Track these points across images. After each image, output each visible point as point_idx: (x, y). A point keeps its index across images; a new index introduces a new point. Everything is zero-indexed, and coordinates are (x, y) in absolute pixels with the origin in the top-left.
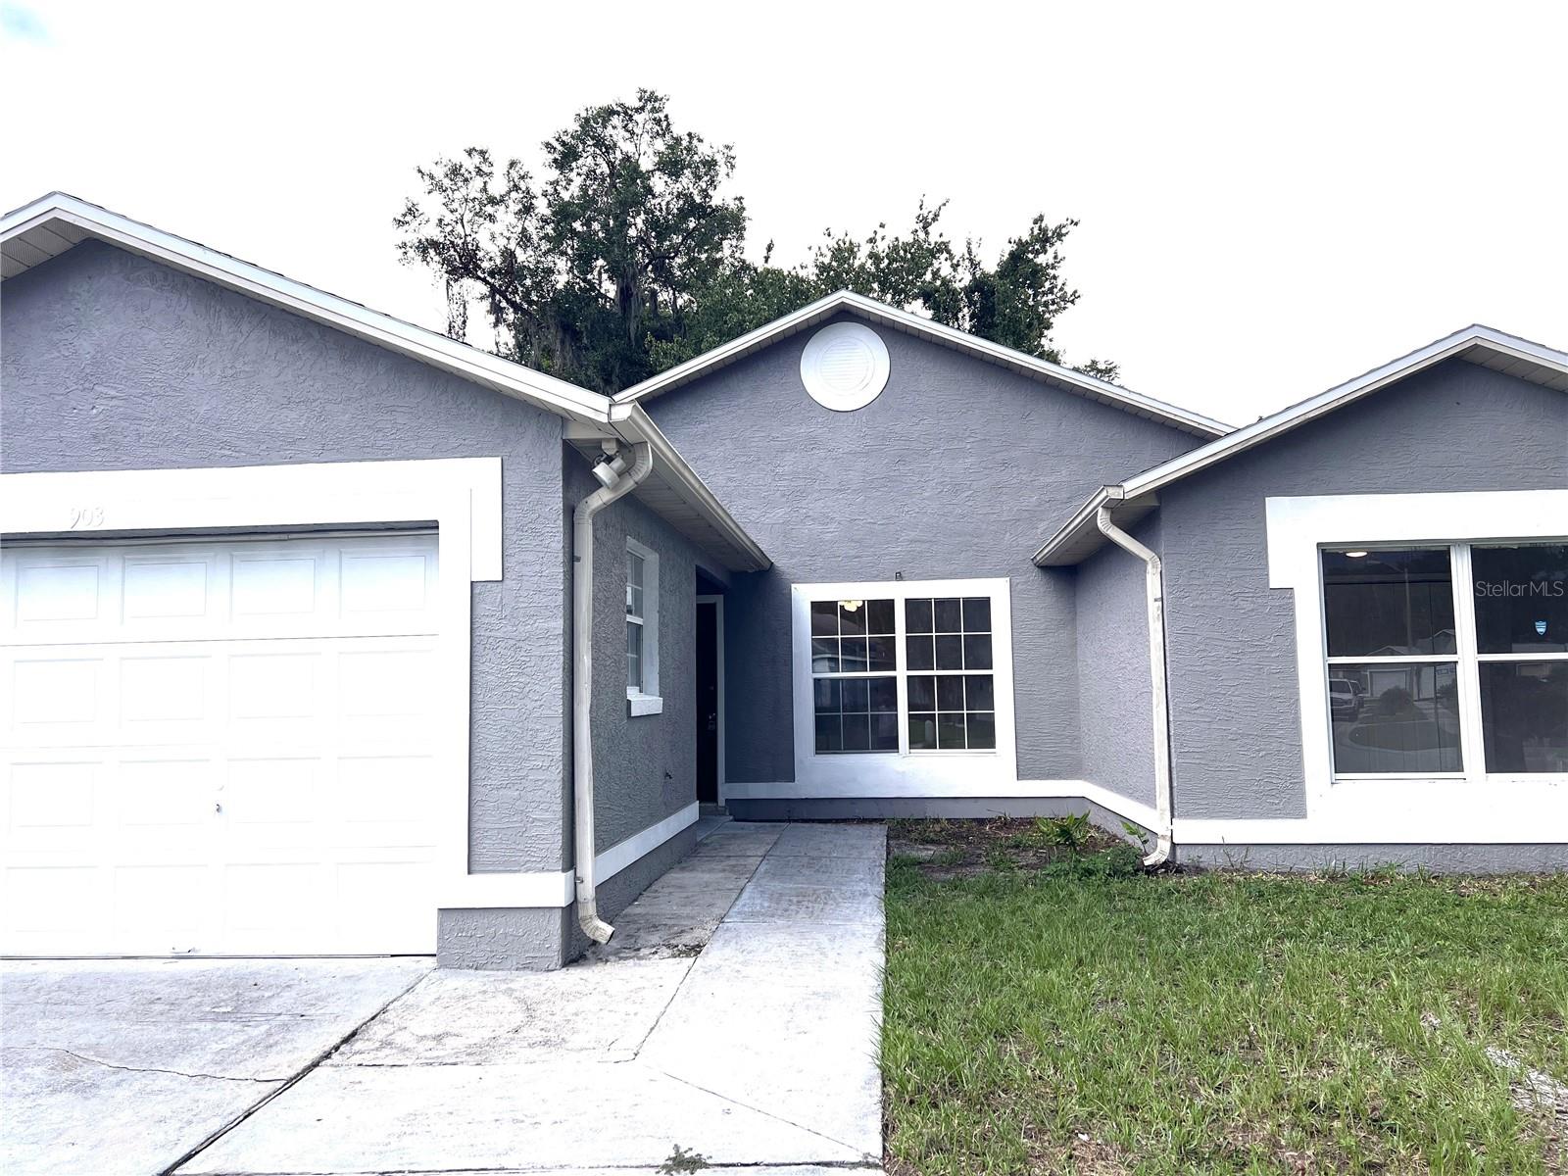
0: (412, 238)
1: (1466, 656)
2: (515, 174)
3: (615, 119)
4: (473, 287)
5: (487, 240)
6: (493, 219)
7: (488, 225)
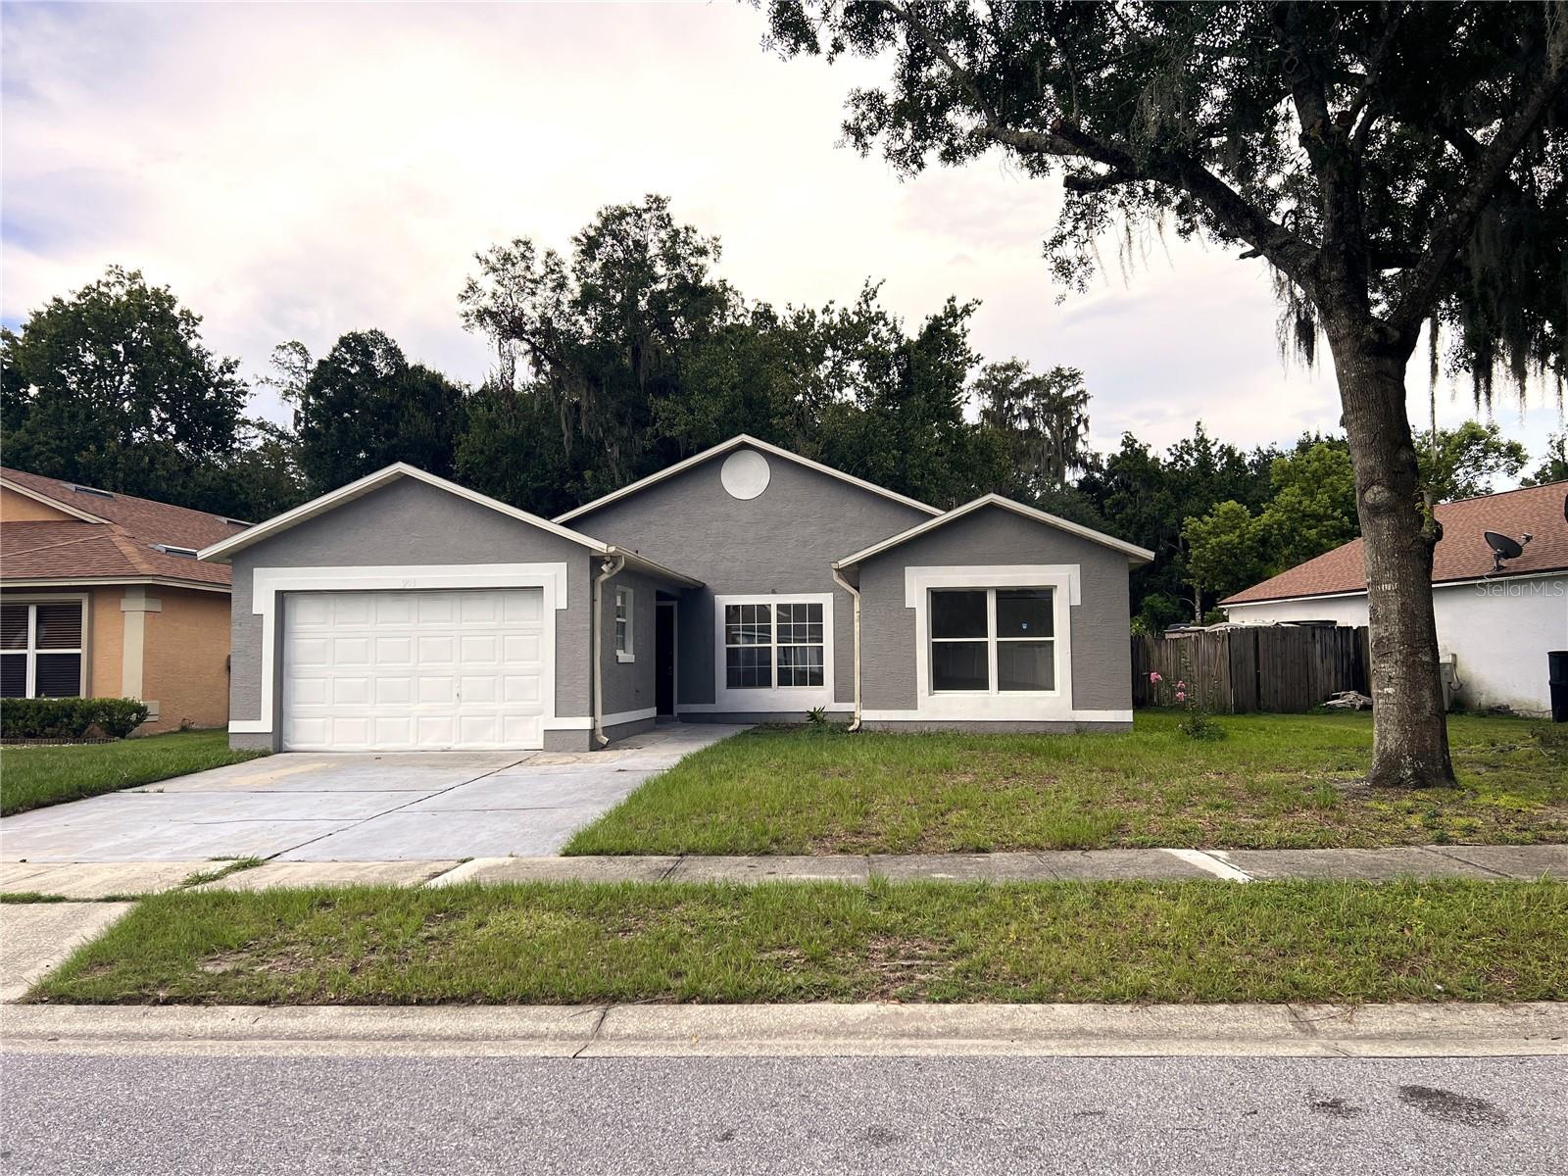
0: (473, 308)
1: (992, 639)
2: (551, 263)
3: (628, 219)
4: (519, 346)
5: (531, 310)
6: (534, 294)
7: (530, 298)
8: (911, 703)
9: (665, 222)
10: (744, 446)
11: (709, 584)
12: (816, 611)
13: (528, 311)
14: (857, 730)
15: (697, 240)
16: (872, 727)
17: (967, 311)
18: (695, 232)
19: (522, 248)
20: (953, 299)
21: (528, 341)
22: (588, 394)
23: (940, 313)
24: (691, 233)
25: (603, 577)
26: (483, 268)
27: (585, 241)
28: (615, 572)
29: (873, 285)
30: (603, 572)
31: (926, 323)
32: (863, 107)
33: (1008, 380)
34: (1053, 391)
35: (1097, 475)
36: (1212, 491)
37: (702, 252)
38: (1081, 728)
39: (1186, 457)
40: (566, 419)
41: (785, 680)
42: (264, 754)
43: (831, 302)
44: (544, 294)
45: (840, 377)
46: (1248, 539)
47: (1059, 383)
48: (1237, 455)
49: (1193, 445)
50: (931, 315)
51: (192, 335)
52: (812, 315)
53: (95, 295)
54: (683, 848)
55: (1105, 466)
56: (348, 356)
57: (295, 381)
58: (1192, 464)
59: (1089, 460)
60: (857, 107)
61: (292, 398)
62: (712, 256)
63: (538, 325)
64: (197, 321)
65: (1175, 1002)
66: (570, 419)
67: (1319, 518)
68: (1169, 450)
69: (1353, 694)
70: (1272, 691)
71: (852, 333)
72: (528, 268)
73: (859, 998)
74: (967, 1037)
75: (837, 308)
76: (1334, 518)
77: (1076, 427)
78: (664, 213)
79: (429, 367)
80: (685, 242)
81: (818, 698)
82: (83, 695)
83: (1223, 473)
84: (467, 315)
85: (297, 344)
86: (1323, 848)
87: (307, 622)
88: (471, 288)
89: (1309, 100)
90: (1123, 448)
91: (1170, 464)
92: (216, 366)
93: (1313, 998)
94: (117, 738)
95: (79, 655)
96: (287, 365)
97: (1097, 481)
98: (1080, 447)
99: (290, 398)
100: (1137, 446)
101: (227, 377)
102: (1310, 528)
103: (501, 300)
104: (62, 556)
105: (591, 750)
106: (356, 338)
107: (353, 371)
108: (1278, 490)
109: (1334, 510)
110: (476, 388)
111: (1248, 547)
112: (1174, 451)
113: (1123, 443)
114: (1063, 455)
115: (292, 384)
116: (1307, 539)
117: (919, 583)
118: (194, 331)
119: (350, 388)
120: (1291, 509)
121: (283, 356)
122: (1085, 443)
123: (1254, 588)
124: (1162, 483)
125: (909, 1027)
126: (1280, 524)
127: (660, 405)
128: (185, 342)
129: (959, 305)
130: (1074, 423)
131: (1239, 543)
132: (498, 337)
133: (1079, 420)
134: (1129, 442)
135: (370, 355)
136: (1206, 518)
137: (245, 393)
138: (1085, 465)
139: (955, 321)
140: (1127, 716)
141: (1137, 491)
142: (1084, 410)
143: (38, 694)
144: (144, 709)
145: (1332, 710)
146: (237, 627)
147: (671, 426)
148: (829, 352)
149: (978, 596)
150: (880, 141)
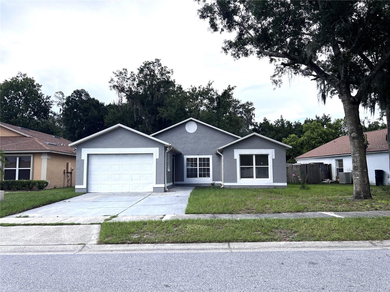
0: (112, 85)
1: (254, 166)
2: (132, 74)
3: (151, 64)
4: (123, 94)
5: (126, 85)
6: (127, 82)
7: (126, 83)
8: (236, 181)
9: (160, 65)
10: (191, 120)
11: (182, 153)
12: (208, 159)
13: (126, 86)
14: (223, 188)
15: (168, 70)
16: (227, 187)
17: (233, 88)
18: (167, 67)
19: (125, 71)
20: (230, 86)
21: (126, 93)
22: (140, 107)
23: (227, 89)
24: (166, 68)
25: (167, 151)
26: (115, 75)
27: (140, 69)
28: (170, 150)
29: (211, 82)
30: (167, 150)
31: (223, 91)
32: (227, 44)
33: (236, 105)
34: (246, 107)
35: (257, 127)
36: (285, 132)
37: (169, 73)
38: (275, 187)
39: (278, 124)
40: (135, 112)
41: (200, 176)
42: (85, 193)
43: (201, 86)
44: (130, 82)
45: (201, 103)
46: (298, 143)
47: (248, 105)
48: (290, 123)
49: (280, 121)
50: (225, 89)
51: (39, 90)
52: (196, 88)
53: (15, 79)
54: (213, 212)
55: (259, 125)
56: (75, 95)
57: (60, 101)
58: (280, 125)
59: (255, 124)
60: (225, 43)
61: (60, 106)
62: (171, 73)
63: (128, 89)
64: (40, 86)
65: (346, 241)
66: (136, 112)
67: (315, 139)
68: (274, 122)
69: (328, 180)
70: (310, 179)
71: (205, 93)
72: (126, 75)
73: (280, 241)
74: (307, 248)
75: (202, 87)
76: (318, 139)
77: (252, 116)
78: (160, 63)
79: (96, 99)
80: (165, 70)
81: (208, 180)
82: (31, 179)
83: (287, 127)
84: (110, 86)
85: (61, 92)
86: (352, 211)
87: (94, 161)
88: (112, 80)
89: (336, 48)
90: (264, 121)
91: (275, 125)
92: (45, 97)
93: (373, 239)
94: (41, 190)
95: (30, 169)
96: (58, 97)
97: (256, 129)
98: (253, 121)
99: (59, 105)
100: (267, 121)
101: (48, 100)
102: (313, 141)
103: (119, 83)
104: (24, 145)
105: (164, 192)
106: (78, 91)
107: (77, 99)
108: (305, 132)
109: (318, 137)
110: (108, 104)
111: (298, 145)
112: (275, 122)
113: (264, 120)
114: (249, 123)
115: (59, 102)
116: (312, 144)
117: (237, 153)
118: (39, 89)
119: (76, 103)
120: (308, 136)
121: (57, 95)
122: (254, 120)
123: (303, 155)
124: (273, 130)
125: (294, 246)
126: (306, 140)
127: (160, 109)
128: (38, 91)
129: (231, 87)
130: (251, 115)
131: (296, 144)
132: (118, 92)
133: (252, 114)
134: (265, 120)
135: (81, 95)
136: (288, 138)
137: (52, 104)
138: (254, 125)
139: (230, 91)
140: (286, 184)
141: (267, 131)
142: (254, 112)
143: (19, 179)
144: (48, 183)
145: (324, 183)
146: (78, 163)
147: (163, 114)
148: (200, 98)
149: (251, 156)
150: (230, 51)
